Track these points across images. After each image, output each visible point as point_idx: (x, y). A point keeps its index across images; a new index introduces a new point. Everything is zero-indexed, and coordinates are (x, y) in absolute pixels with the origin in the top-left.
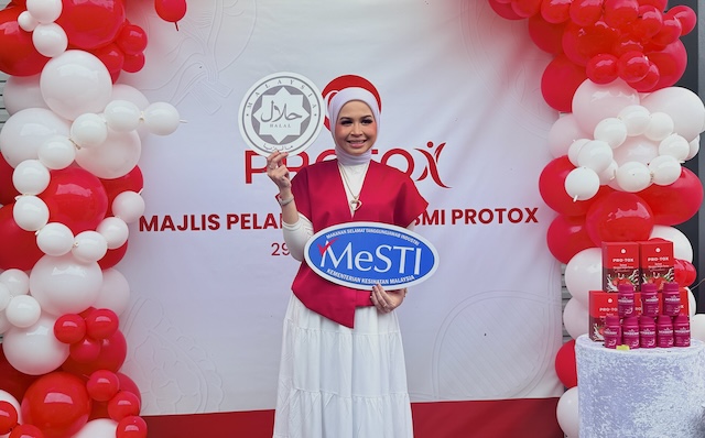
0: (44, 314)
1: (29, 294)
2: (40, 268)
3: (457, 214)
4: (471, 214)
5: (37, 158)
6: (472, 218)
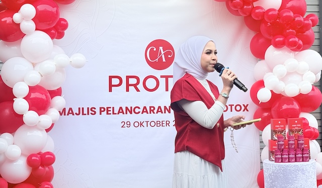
0: (22, 154)
1: (14, 144)
5: (23, 81)
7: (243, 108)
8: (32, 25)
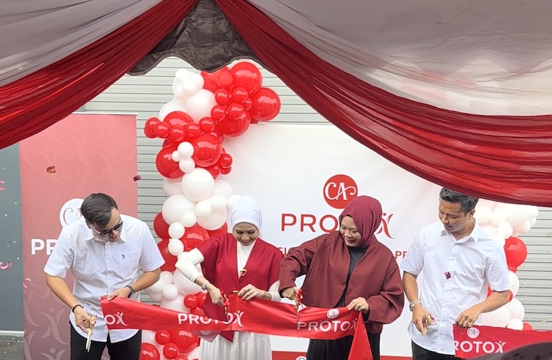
0: (179, 293)
1: (173, 283)
8: (191, 163)
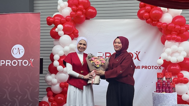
0: (58, 82)
1: (56, 78)
2: (58, 74)
3: (143, 67)
4: (146, 67)
5: (58, 54)
6: (146, 68)
7: (158, 68)
8: (63, 32)
